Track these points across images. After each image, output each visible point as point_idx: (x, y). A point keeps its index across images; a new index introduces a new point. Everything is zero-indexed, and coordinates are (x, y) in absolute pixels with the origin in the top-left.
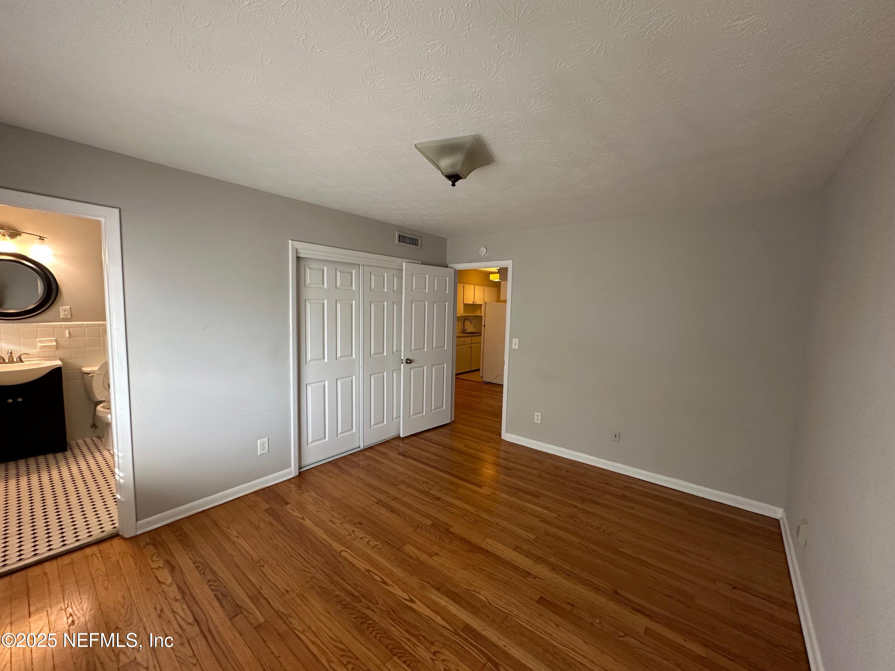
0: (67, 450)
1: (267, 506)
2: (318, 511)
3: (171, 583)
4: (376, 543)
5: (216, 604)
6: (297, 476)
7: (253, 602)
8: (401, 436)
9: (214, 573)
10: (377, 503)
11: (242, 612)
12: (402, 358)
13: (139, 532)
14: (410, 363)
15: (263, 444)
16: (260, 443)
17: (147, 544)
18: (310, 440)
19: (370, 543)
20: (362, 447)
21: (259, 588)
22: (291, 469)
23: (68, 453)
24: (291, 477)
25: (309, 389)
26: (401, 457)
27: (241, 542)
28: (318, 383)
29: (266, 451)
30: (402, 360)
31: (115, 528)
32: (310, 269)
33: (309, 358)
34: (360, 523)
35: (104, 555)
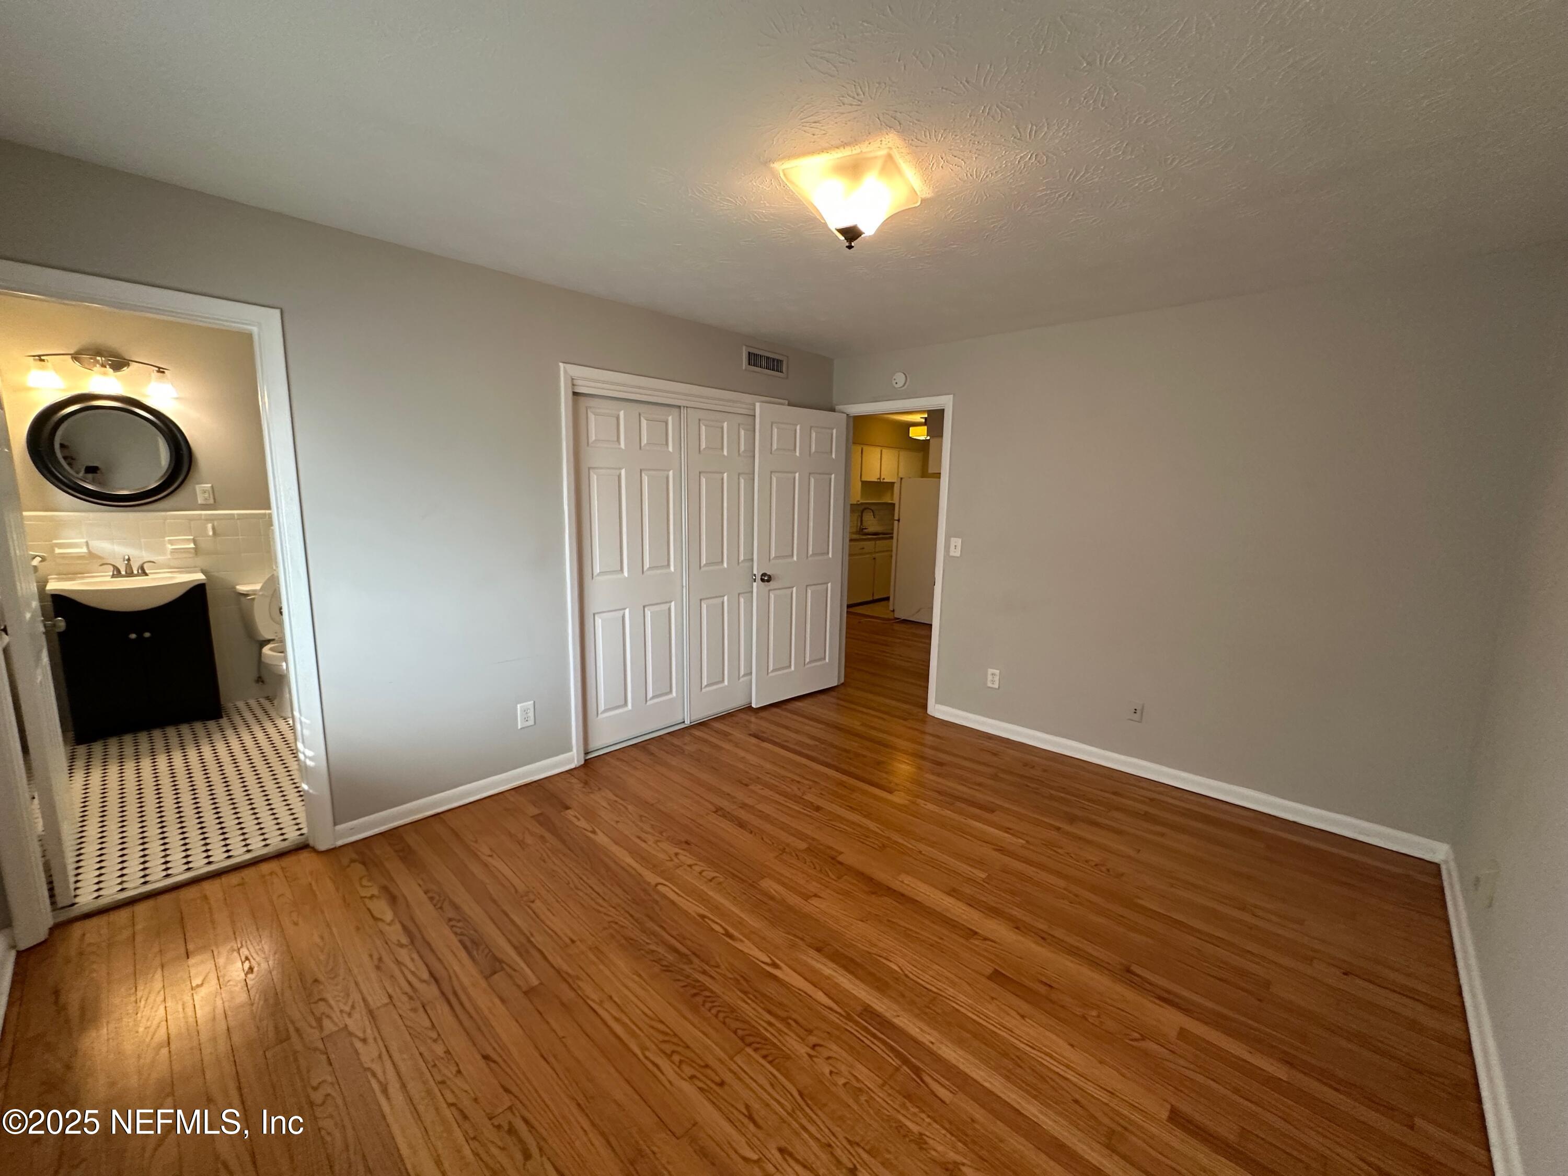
0: (222, 717)
1: (536, 811)
2: (617, 822)
3: (392, 921)
4: (717, 875)
5: (463, 954)
6: (582, 765)
7: (520, 954)
8: (754, 706)
9: (456, 907)
10: (715, 812)
11: (503, 969)
12: (755, 572)
13: (340, 843)
14: (768, 581)
15: (525, 711)
16: (521, 710)
17: (353, 861)
18: (602, 707)
19: (704, 874)
20: (687, 722)
21: (529, 935)
22: (570, 753)
23: (224, 721)
24: (572, 766)
25: (599, 622)
26: (754, 740)
27: (496, 862)
28: (612, 613)
29: (531, 722)
30: (755, 575)
31: (302, 835)
32: (595, 414)
33: (597, 570)
34: (687, 843)
35: (287, 874)
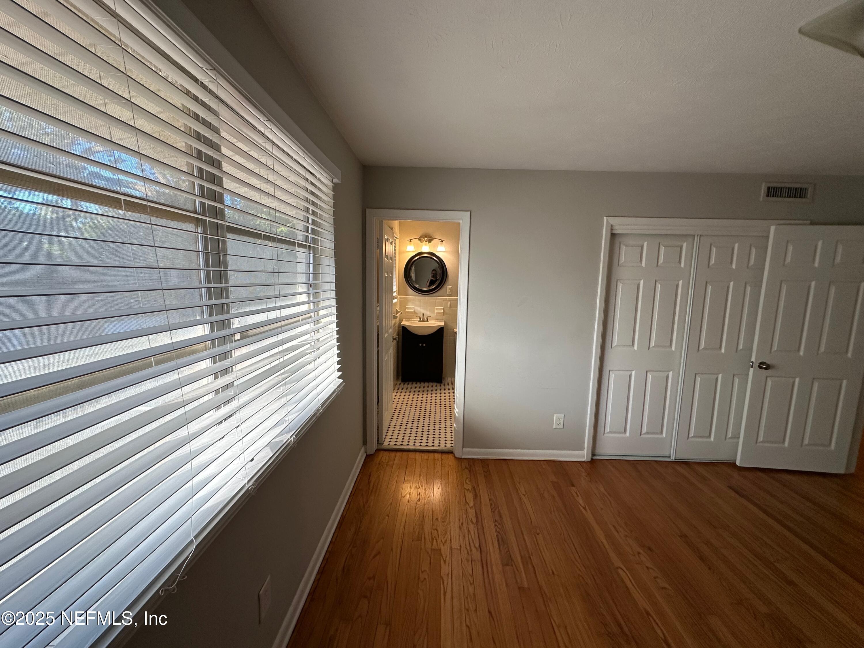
0: (442, 383)
1: (555, 480)
2: (602, 509)
3: (472, 507)
4: (669, 587)
5: (496, 544)
6: (589, 461)
7: (523, 563)
8: (738, 463)
9: (501, 516)
10: (680, 536)
11: (512, 565)
12: (753, 359)
13: (463, 457)
14: (765, 369)
15: (559, 419)
16: (556, 417)
17: (466, 468)
18: (608, 429)
19: (657, 580)
20: (673, 458)
21: (530, 553)
22: (580, 452)
23: (442, 385)
24: (583, 460)
25: (612, 376)
27: (525, 500)
28: (624, 372)
29: (561, 426)
30: (752, 362)
31: (452, 446)
32: (626, 246)
33: (615, 343)
34: (650, 549)
35: (443, 463)
